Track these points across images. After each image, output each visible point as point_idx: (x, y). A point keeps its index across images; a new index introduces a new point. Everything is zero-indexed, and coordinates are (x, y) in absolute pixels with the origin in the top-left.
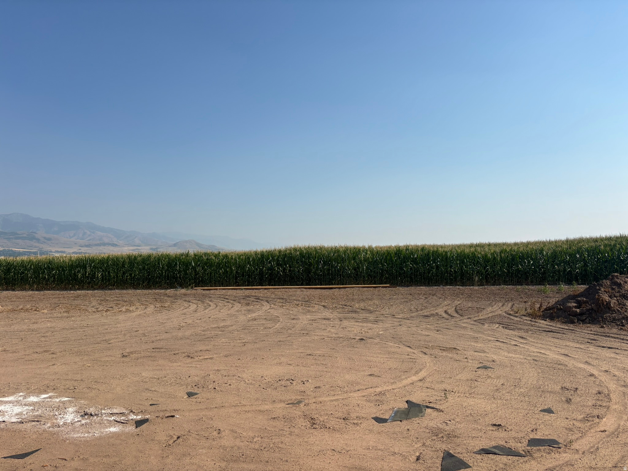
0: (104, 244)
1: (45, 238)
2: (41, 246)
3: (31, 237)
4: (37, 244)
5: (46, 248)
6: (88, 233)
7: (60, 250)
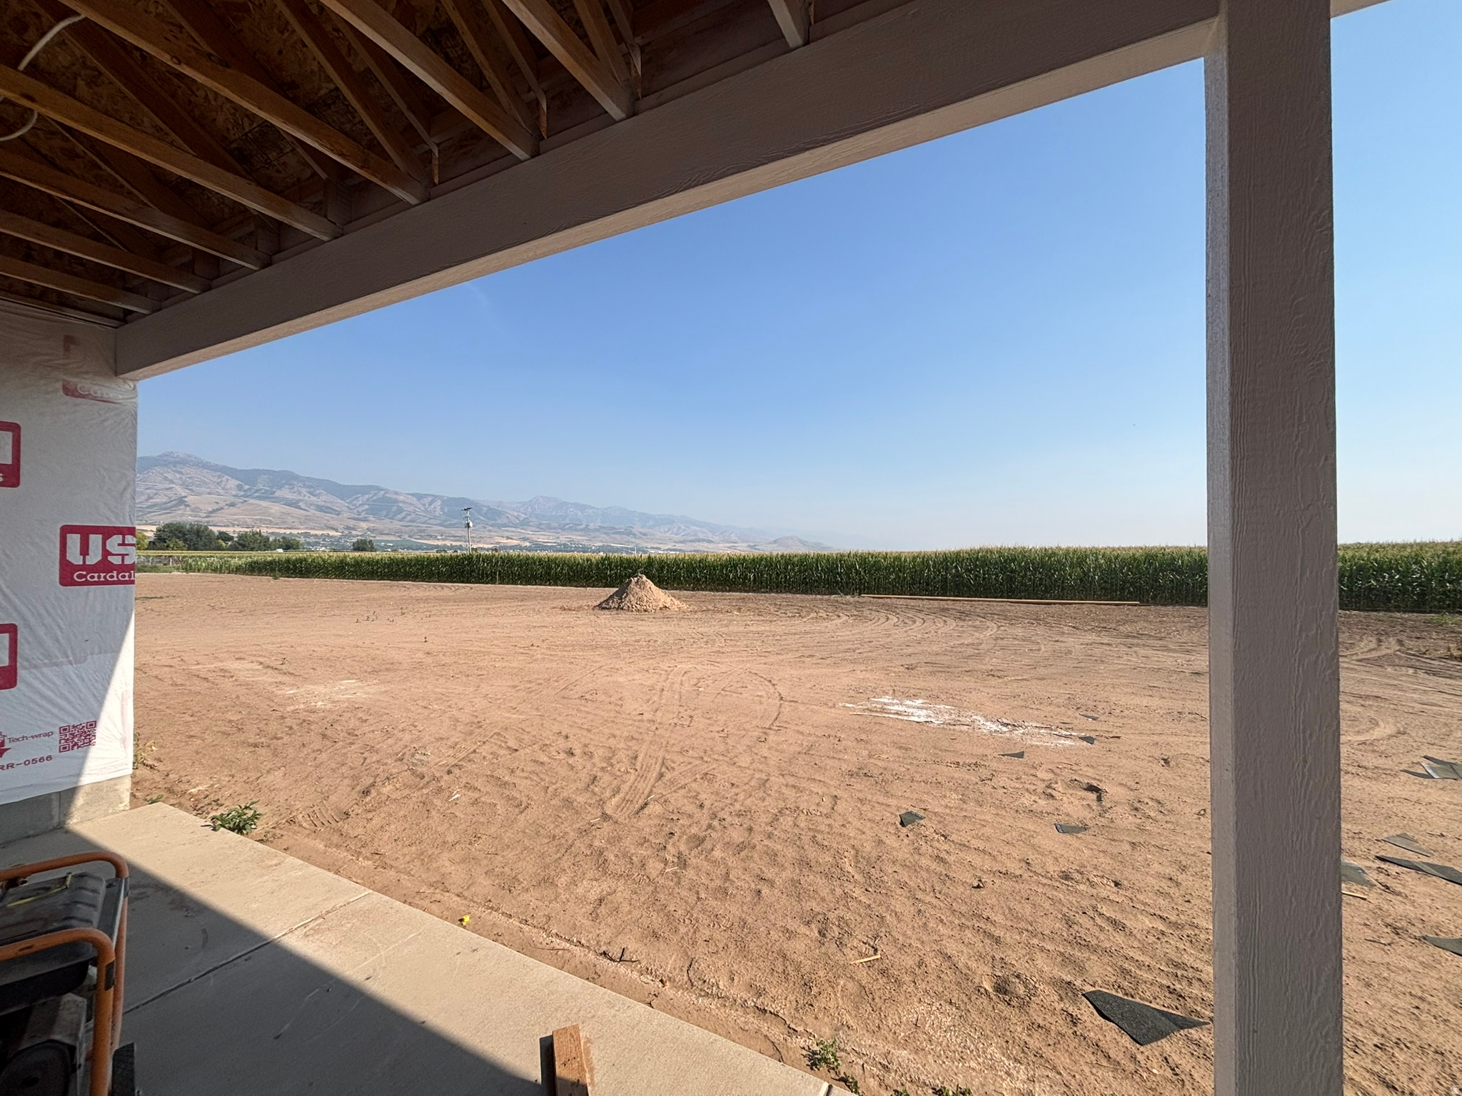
0: (699, 541)
1: (641, 533)
2: (638, 541)
3: (629, 533)
4: (633, 540)
5: (643, 544)
6: (683, 528)
7: (655, 546)
